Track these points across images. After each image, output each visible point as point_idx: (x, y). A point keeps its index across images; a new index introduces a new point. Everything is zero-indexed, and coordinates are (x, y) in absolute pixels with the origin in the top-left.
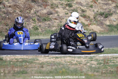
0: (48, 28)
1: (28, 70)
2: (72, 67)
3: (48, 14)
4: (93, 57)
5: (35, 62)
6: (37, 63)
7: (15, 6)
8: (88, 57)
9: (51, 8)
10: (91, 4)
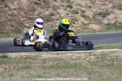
0: (51, 28)
1: (32, 65)
2: (72, 62)
3: (50, 15)
4: (92, 52)
5: (38, 59)
6: (40, 59)
7: (19, 8)
8: (87, 52)
9: (53, 9)
10: (90, 5)
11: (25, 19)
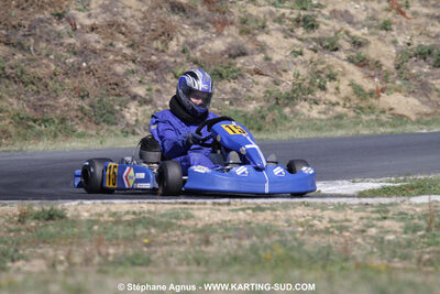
0: (231, 104)
1: (155, 252)
2: (313, 243)
3: (230, 56)
4: (391, 204)
5: (180, 226)
6: (187, 227)
7: (111, 25)
8: (372, 205)
9: (241, 33)
10: (384, 16)
11: (132, 66)
